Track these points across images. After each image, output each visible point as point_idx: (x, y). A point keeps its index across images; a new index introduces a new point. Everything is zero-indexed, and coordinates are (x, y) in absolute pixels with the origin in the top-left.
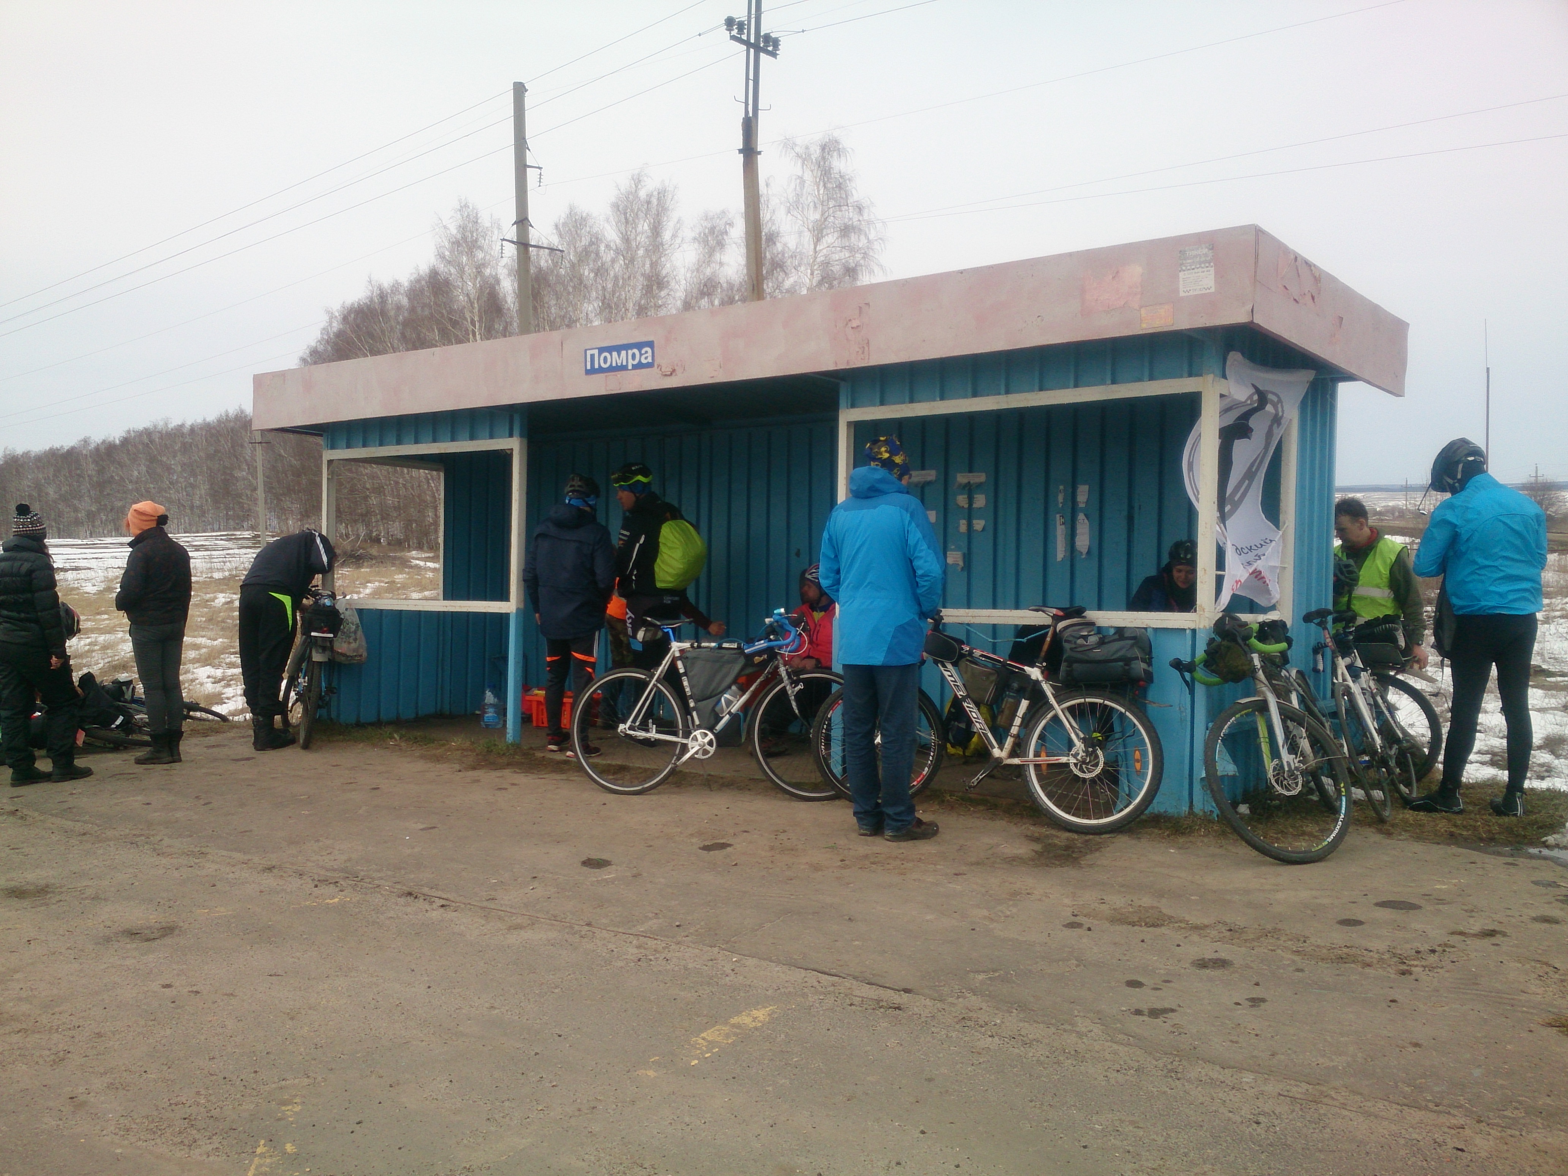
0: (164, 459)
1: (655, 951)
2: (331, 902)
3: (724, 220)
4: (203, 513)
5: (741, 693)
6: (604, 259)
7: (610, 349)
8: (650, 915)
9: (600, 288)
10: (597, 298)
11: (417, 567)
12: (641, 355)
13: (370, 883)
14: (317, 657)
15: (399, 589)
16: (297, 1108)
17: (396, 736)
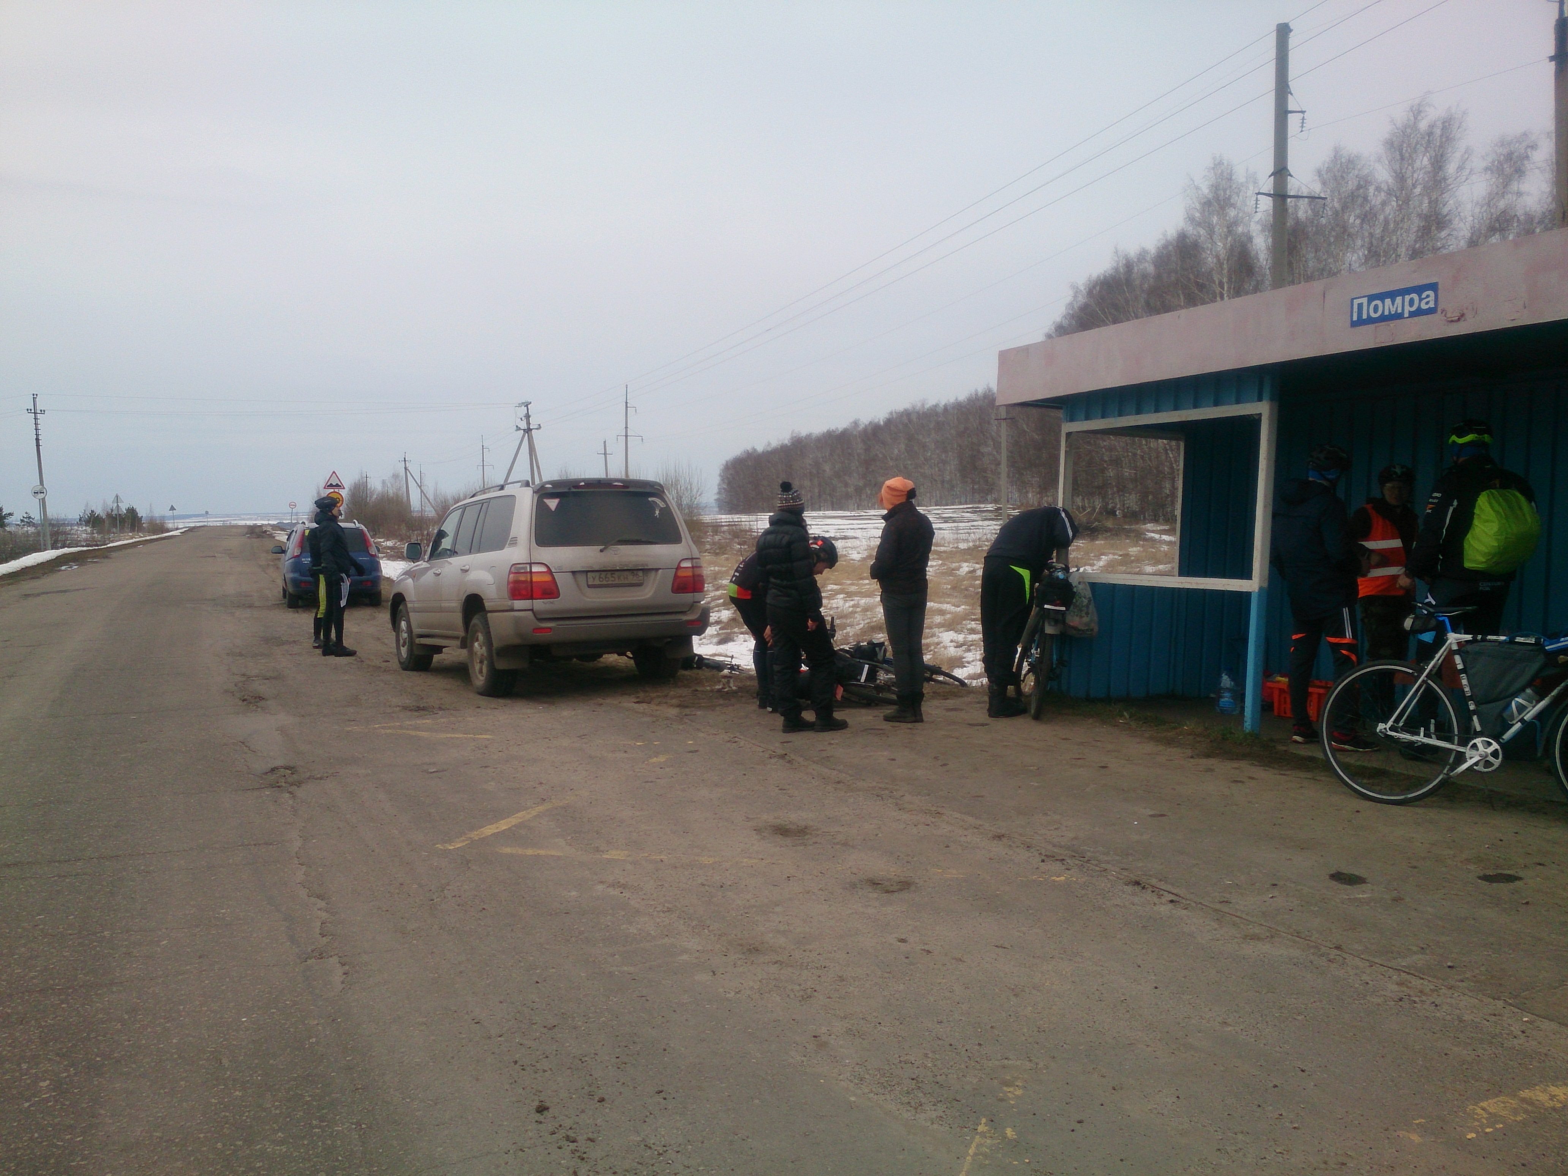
0: (920, 437)
1: (1421, 992)
2: (1058, 879)
3: (1524, 144)
4: (953, 487)
5: (1537, 698)
6: (1373, 203)
7: (1381, 297)
8: (1415, 949)
9: (1366, 234)
10: (1362, 246)
11: (1152, 540)
12: (1421, 300)
13: (1096, 865)
14: (1049, 630)
15: (1132, 562)
16: (1019, 1092)
17: (1125, 714)
